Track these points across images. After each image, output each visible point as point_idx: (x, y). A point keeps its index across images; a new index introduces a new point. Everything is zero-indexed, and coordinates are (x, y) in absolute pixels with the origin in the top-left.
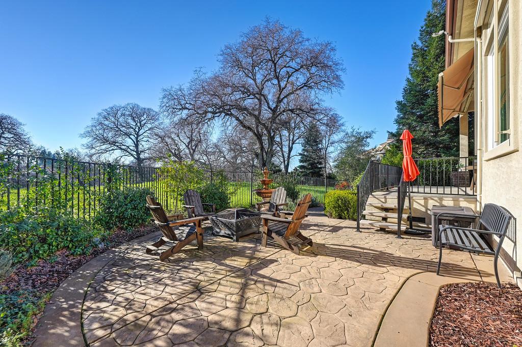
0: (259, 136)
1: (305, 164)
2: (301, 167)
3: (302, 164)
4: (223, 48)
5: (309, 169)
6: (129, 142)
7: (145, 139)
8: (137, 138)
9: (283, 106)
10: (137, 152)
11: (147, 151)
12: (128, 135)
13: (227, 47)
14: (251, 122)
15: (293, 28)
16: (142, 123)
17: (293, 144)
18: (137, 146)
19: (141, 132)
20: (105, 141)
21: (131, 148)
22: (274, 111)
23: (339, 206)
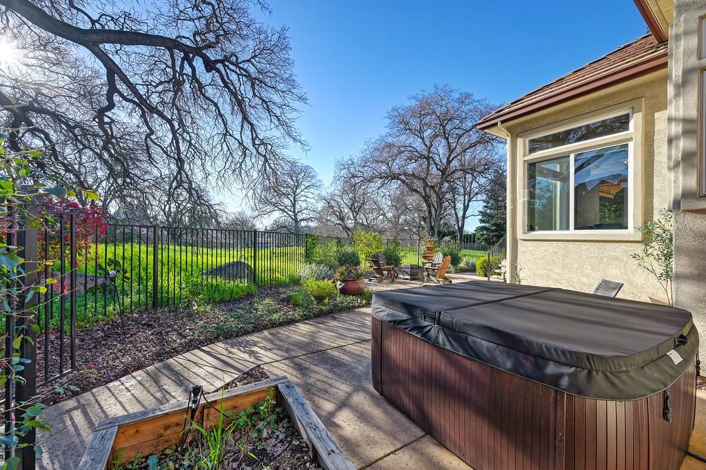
0: (426, 198)
1: (487, 225)
2: (483, 228)
3: (483, 224)
4: (390, 110)
5: (493, 231)
6: (287, 202)
7: (302, 198)
8: (294, 198)
9: (455, 163)
10: (294, 212)
11: (304, 212)
12: (286, 195)
13: (395, 109)
14: (418, 184)
15: (463, 91)
16: (300, 182)
17: (469, 201)
18: (294, 205)
19: (298, 191)
20: (268, 202)
21: (289, 208)
22: (443, 172)
23: (485, 267)
